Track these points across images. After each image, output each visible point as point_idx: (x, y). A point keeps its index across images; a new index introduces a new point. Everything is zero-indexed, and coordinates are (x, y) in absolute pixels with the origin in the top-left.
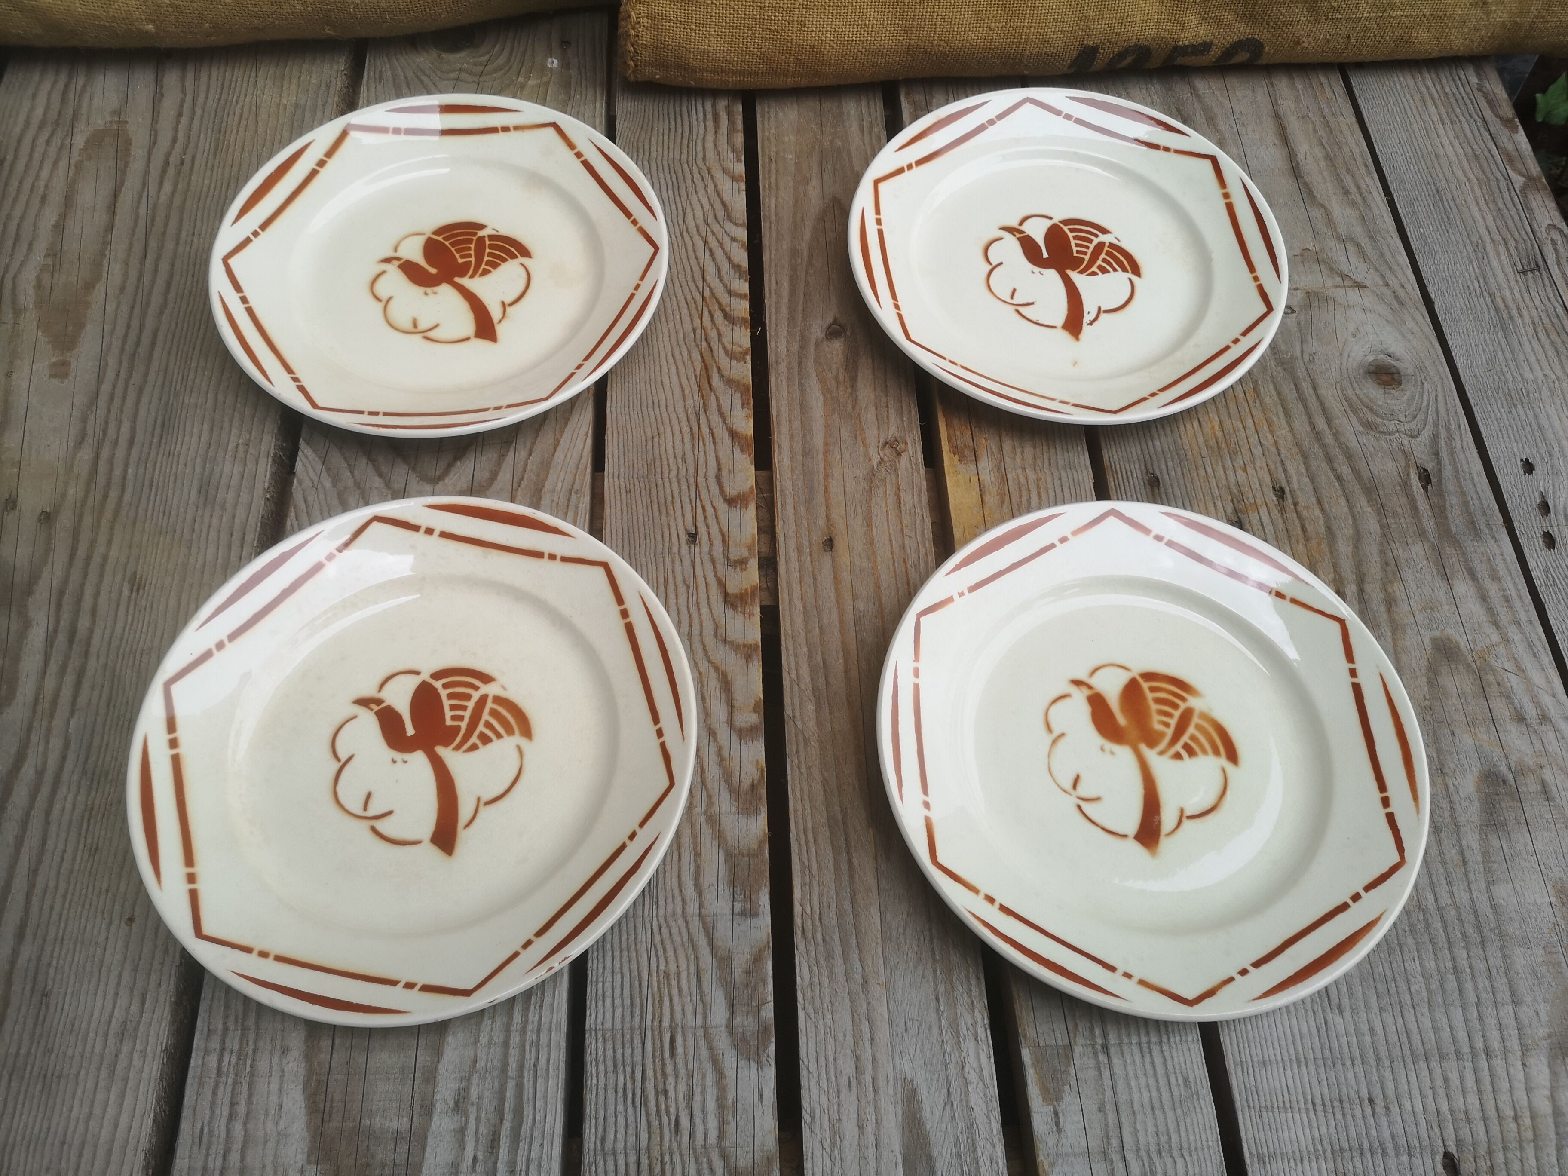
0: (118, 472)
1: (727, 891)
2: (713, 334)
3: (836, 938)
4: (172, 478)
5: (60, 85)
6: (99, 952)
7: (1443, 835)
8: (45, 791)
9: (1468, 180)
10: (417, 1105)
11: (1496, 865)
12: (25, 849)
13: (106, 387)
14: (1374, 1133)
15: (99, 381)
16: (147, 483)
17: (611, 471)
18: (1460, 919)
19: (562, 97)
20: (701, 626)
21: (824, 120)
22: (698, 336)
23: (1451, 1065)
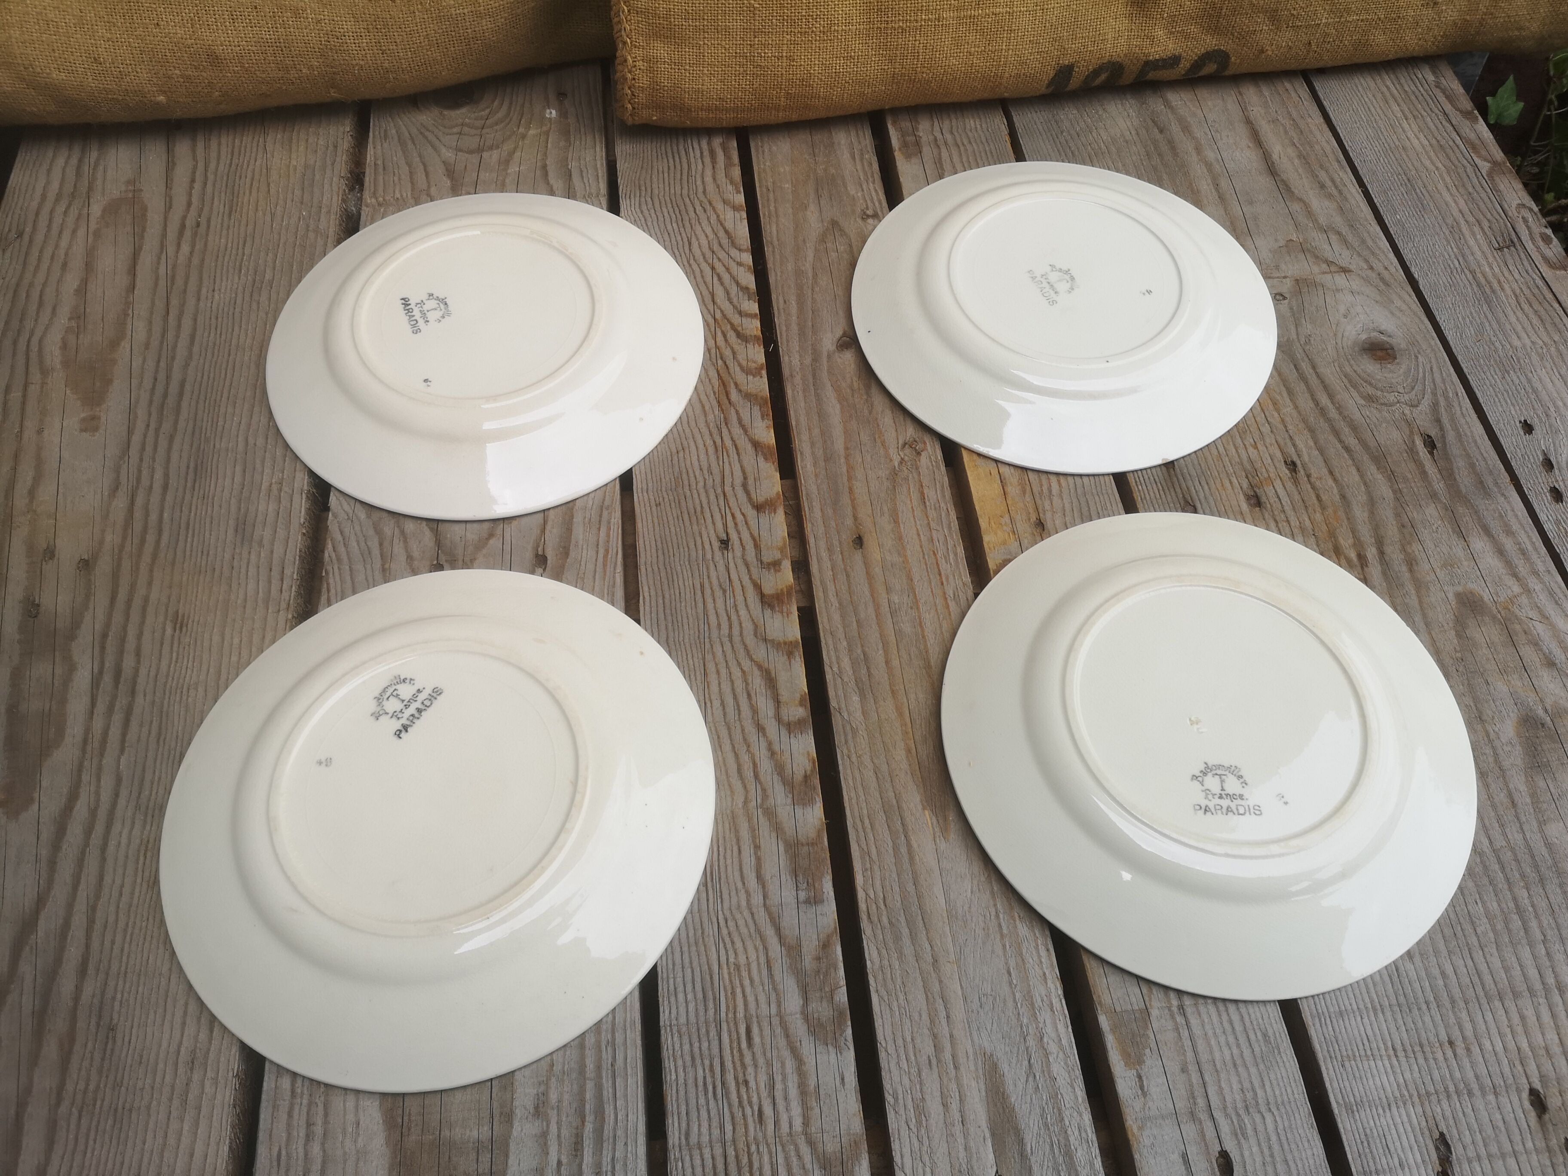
0: (153, 517)
1: (790, 880)
2: (728, 353)
3: (902, 919)
4: (208, 520)
5: (74, 161)
6: (164, 982)
7: (1490, 780)
8: (99, 828)
9: (1437, 168)
10: (496, 1112)
11: (1545, 806)
12: (82, 886)
13: (136, 439)
14: (1457, 1075)
15: (130, 432)
16: (183, 526)
17: (640, 486)
18: (1517, 860)
19: (562, 144)
20: (741, 627)
21: (817, 151)
22: (713, 356)
23: (1526, 1002)
